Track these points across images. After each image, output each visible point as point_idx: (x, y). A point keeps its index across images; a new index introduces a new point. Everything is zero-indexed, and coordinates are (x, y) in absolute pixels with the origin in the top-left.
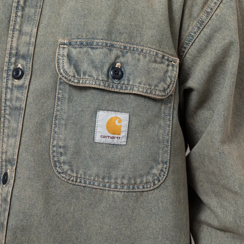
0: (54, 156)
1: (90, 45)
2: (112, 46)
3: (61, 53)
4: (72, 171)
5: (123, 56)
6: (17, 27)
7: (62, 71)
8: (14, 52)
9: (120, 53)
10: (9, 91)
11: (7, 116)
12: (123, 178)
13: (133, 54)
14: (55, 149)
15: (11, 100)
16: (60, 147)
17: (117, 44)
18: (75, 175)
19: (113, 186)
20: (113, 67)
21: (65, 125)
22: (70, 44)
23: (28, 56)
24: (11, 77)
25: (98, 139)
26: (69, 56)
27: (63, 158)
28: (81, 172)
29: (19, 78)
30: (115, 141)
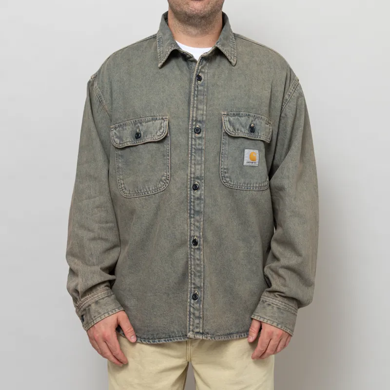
0: (221, 174)
1: (238, 115)
2: (249, 115)
3: (225, 119)
4: (231, 181)
5: (254, 120)
6: (195, 106)
7: (227, 129)
8: (194, 119)
9: (253, 119)
10: (193, 140)
11: (193, 154)
12: (256, 183)
13: (258, 119)
14: (222, 170)
15: (195, 145)
16: (225, 169)
17: (251, 114)
18: (232, 183)
19: (252, 188)
20: (250, 127)
21: (227, 157)
22: (228, 115)
23: (203, 121)
24: (193, 133)
25: (245, 163)
26: (230, 121)
27: (226, 175)
28: (235, 182)
29: (199, 133)
30: (253, 164)
